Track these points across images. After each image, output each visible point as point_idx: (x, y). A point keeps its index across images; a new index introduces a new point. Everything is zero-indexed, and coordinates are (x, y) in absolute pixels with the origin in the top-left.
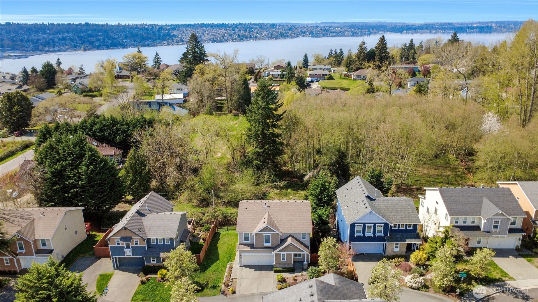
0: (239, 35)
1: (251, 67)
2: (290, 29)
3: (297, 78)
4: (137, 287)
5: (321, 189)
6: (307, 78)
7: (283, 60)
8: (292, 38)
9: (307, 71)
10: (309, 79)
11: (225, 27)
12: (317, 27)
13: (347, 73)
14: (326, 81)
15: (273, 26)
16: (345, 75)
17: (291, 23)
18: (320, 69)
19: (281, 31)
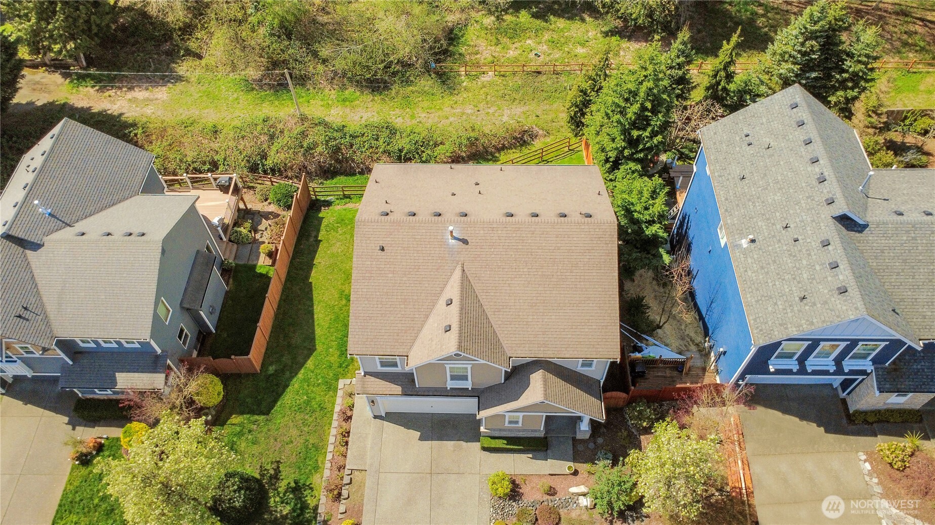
4: (66, 479)
5: (643, 108)
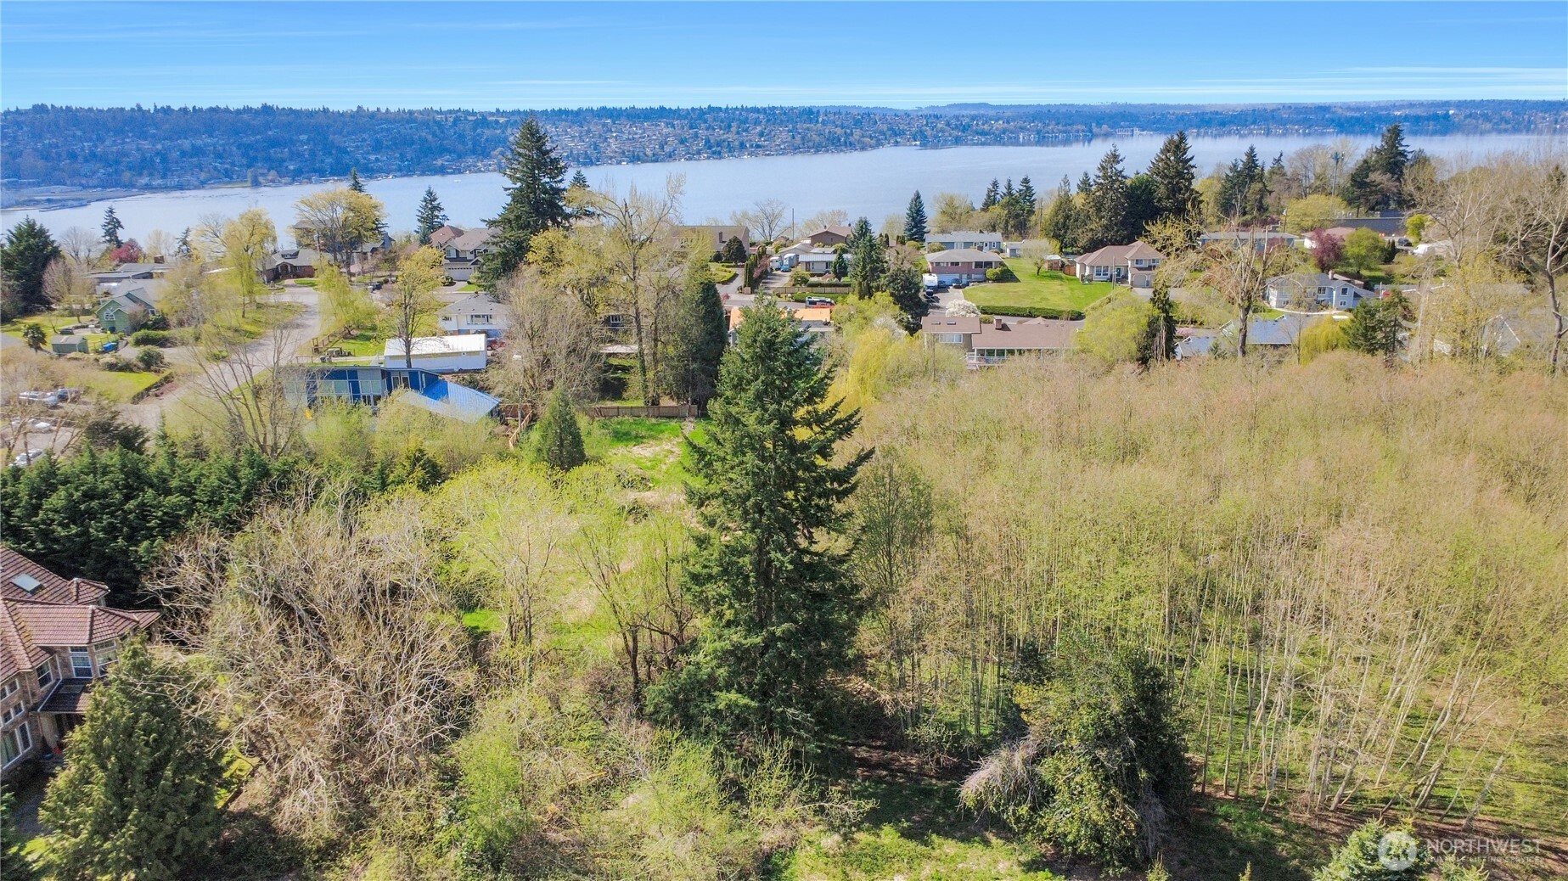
0: (708, 141)
1: (736, 240)
2: (858, 123)
3: (894, 279)
6: (926, 277)
7: (839, 213)
8: (863, 149)
9: (922, 251)
10: (930, 280)
11: (667, 117)
12: (936, 117)
13: (1057, 257)
14: (990, 285)
15: (809, 114)
16: (1053, 266)
17: (860, 107)
18: (967, 245)
19: (833, 129)
